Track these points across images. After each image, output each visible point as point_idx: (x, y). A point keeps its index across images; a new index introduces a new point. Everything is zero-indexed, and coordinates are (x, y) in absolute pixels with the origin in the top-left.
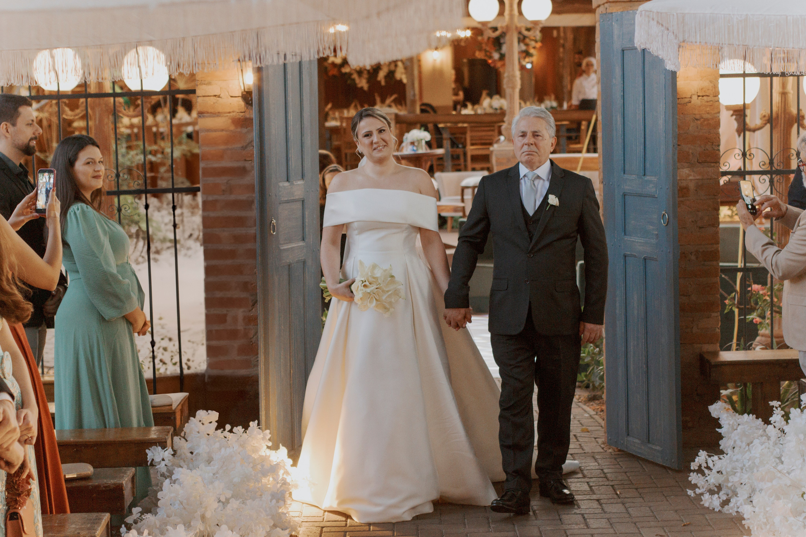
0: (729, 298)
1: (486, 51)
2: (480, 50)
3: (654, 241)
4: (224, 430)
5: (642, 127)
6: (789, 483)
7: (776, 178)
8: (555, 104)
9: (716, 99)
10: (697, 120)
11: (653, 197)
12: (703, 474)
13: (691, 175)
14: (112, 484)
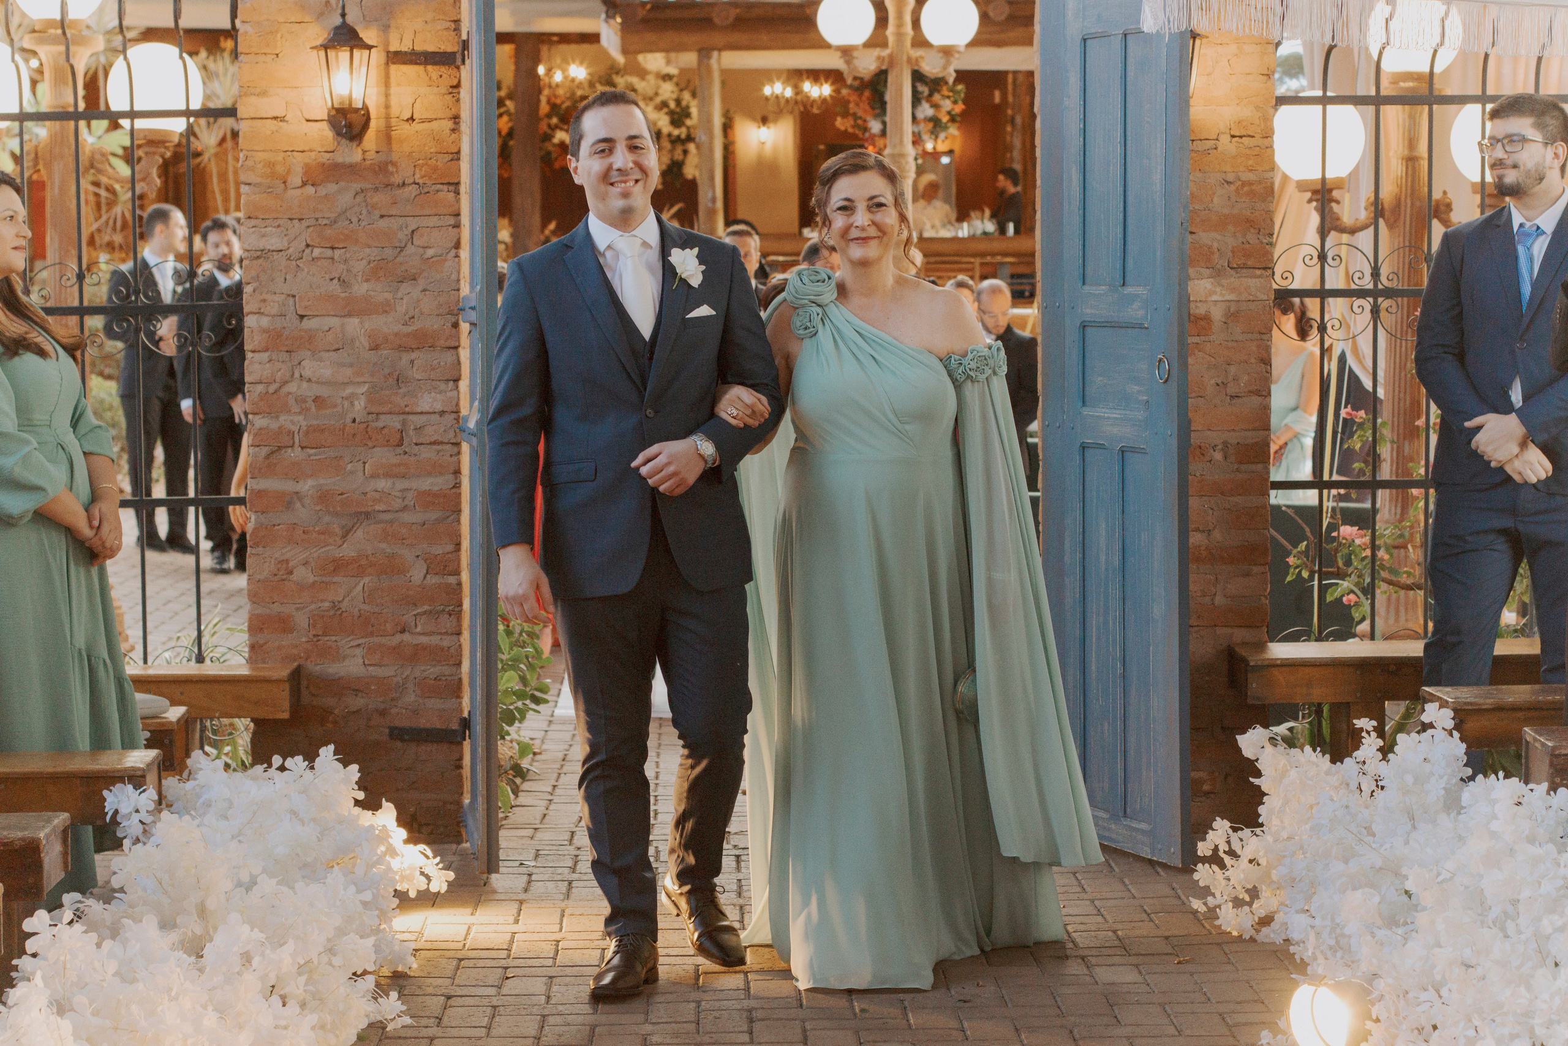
0: (1295, 551)
1: (855, 116)
2: (845, 114)
3: (1140, 415)
4: (270, 766)
5: (1120, 190)
6: (1379, 863)
7: (1384, 303)
8: (990, 227)
9: (1266, 142)
10: (1228, 183)
11: (1141, 327)
12: (1222, 866)
13: (1215, 293)
14: (19, 839)
